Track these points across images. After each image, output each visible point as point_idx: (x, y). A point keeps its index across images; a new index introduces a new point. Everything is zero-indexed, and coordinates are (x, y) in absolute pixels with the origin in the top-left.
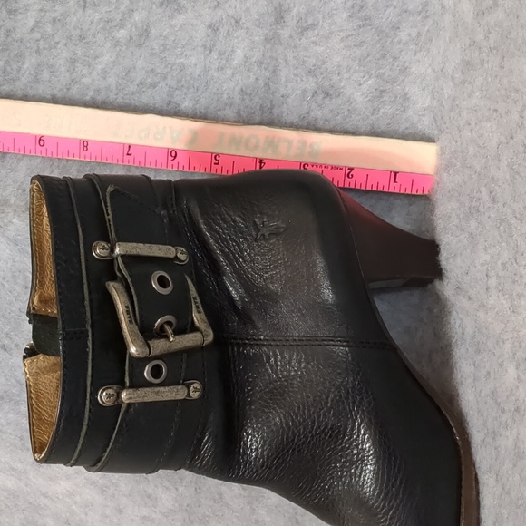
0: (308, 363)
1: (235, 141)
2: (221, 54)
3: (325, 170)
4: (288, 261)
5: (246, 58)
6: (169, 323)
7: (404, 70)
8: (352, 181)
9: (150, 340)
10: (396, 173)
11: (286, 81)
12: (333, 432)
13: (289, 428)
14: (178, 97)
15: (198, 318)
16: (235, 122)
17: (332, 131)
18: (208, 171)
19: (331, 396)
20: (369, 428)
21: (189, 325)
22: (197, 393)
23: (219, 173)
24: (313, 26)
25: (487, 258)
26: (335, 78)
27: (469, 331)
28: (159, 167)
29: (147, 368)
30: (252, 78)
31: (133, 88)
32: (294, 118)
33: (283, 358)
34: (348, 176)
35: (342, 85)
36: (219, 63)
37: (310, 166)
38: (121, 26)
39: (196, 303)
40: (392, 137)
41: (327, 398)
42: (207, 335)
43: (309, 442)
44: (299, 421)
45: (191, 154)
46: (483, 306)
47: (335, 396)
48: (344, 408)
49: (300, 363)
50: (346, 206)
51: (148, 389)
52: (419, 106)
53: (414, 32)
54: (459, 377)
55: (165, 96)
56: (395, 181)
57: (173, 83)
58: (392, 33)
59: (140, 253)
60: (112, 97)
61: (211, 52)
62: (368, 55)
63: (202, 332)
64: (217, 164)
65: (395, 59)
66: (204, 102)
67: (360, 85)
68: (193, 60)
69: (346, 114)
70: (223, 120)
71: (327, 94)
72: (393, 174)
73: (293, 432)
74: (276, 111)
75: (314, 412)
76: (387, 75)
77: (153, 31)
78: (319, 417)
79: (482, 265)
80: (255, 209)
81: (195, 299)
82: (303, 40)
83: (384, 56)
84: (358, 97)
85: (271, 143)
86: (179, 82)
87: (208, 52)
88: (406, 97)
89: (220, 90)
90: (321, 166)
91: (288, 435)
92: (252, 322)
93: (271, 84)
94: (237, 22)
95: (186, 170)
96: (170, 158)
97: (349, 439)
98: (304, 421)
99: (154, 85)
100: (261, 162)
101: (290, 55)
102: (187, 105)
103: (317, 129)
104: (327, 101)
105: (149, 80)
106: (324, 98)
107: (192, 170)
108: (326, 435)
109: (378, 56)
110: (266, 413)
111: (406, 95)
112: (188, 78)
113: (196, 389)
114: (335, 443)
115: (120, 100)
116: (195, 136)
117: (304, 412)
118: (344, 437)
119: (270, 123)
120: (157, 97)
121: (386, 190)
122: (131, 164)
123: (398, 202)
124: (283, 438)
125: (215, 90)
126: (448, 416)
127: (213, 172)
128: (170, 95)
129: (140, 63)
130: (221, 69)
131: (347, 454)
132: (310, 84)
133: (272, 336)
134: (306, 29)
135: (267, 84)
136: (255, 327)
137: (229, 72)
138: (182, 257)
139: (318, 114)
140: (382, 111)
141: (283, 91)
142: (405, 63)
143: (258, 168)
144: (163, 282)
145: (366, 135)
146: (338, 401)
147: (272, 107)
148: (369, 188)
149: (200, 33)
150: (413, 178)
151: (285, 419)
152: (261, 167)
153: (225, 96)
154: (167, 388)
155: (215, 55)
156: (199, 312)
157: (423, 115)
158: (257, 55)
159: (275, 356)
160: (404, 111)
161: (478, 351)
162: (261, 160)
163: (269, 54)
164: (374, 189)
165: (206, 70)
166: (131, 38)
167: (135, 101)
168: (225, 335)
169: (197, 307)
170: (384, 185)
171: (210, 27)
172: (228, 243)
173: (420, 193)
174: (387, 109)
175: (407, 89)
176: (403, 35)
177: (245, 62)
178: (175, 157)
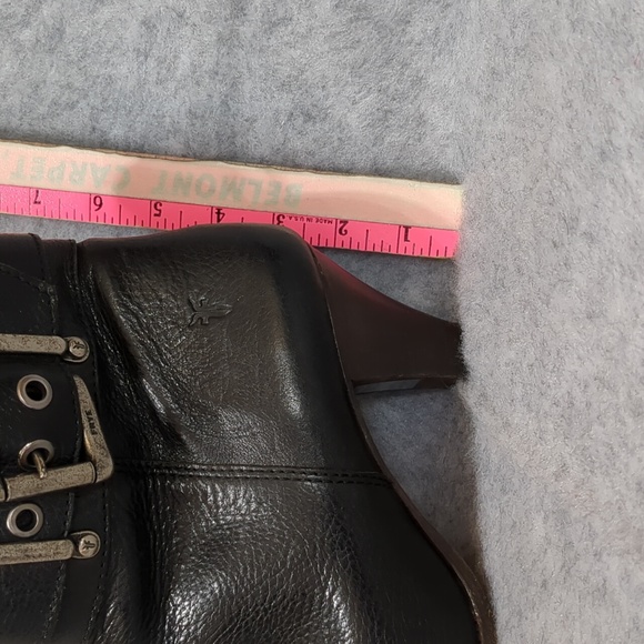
0: (260, 504)
1: (180, 182)
2: (160, 61)
3: (307, 223)
4: (233, 358)
5: (194, 67)
6: (42, 452)
7: (418, 81)
8: (346, 239)
9: (8, 477)
10: (407, 228)
11: (251, 97)
12: (295, 604)
13: (232, 598)
14: (104, 122)
15: (93, 441)
16: (184, 156)
17: (317, 169)
18: (146, 225)
19: (291, 552)
20: (344, 600)
21: (76, 454)
22: (91, 550)
23: (161, 227)
24: (287, 20)
25: (512, 355)
26: (319, 93)
27: (495, 458)
28: (78, 219)
29: (11, 516)
30: (203, 96)
31: (42, 110)
32: (264, 150)
33: (226, 496)
34: (341, 233)
35: (329, 103)
36: (158, 73)
37: (287, 218)
38: (25, 24)
39: (90, 419)
40: (403, 177)
41: (286, 556)
42: (103, 467)
43: (261, 618)
44: (246, 590)
45: (123, 202)
46: (507, 425)
47: (296, 554)
48: (309, 570)
49: (248, 502)
50: (323, 278)
51: (11, 547)
52: (440, 132)
53: (430, 27)
54: (483, 523)
55: (86, 120)
56: (406, 240)
57: (97, 102)
58: (399, 29)
59: (7, 349)
60: (15, 122)
61: (146, 57)
62: (365, 61)
63: (94, 463)
64: (159, 215)
65: (405, 65)
66: (139, 130)
67: (354, 103)
68: (124, 70)
69: (336, 144)
70: (166, 154)
71: (309, 117)
72: (403, 230)
73: (237, 602)
74: (239, 141)
75: (266, 576)
76: (392, 89)
77: (68, 30)
78: (273, 583)
79: (507, 365)
80: (192, 281)
81: (89, 413)
82: (273, 41)
83: (388, 62)
84: (353, 119)
85: (231, 186)
86: (105, 100)
87: (142, 58)
88: (421, 120)
89: (160, 112)
90: (302, 218)
91: (230, 608)
92: (183, 444)
93: (230, 102)
94: (180, 15)
95: (116, 223)
96: (94, 207)
97: (318, 614)
98: (252, 588)
99: (72, 106)
100: (218, 213)
101: (255, 62)
102: (117, 133)
103: (296, 166)
104: (309, 126)
105: (64, 99)
106: (305, 122)
107: (123, 224)
108: (284, 609)
109: (379, 63)
110: (199, 575)
111: (421, 116)
112: (116, 95)
113: (88, 545)
114: (298, 619)
115: (26, 127)
116: (125, 177)
117: (252, 576)
118: (310, 611)
119: (232, 158)
120: (75, 122)
121: (393, 252)
122: (41, 215)
123: (413, 268)
124: (222, 611)
125: (154, 111)
126: (463, 581)
127: (154, 226)
128: (94, 118)
129: (53, 75)
130: (159, 82)
131: (316, 636)
132: (284, 102)
133: (210, 464)
134: (275, 25)
135: (224, 103)
136: (187, 452)
137: (172, 86)
138: (78, 352)
139: (298, 144)
140: (388, 140)
141: (247, 112)
142: (418, 71)
143: (215, 222)
144: (35, 392)
145: (366, 174)
146: (300, 561)
147: (234, 135)
148: (370, 249)
149: (132, 33)
150: (431, 234)
151: (226, 584)
152: (219, 220)
153: (168, 120)
154: (41, 545)
155: (152, 63)
156: (93, 433)
157: (447, 146)
158: (208, 63)
159: (215, 493)
160: (420, 139)
161: (504, 491)
162: (219, 210)
163: (225, 60)
164: (378, 250)
165: (141, 84)
166: (38, 41)
167: (44, 128)
168: (143, 463)
169: (92, 426)
170: (392, 245)
171: (144, 23)
172: (151, 331)
173: (441, 256)
174: (394, 137)
175: (423, 108)
176: (415, 31)
177: (194, 72)
178: (100, 205)
